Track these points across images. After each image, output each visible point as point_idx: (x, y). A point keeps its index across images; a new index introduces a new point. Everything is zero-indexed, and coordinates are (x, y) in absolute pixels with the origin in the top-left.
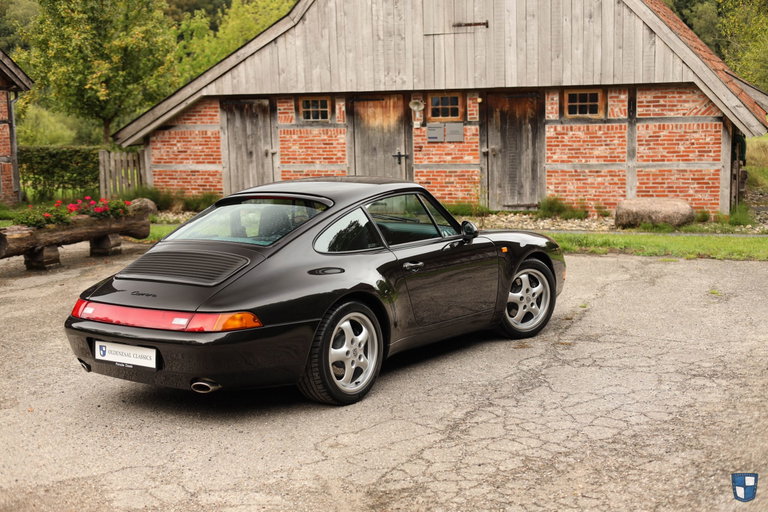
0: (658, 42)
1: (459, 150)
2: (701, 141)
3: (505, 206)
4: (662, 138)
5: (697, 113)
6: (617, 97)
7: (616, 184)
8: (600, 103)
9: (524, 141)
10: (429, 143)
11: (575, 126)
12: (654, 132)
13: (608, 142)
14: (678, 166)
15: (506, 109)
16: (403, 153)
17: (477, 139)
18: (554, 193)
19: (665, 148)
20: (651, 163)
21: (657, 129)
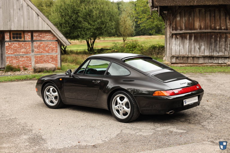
0: (40, 18)
2: (52, 47)
4: (41, 46)
5: (50, 39)
6: (28, 34)
7: (28, 60)
8: (22, 36)
11: (15, 43)
13: (25, 48)
14: (46, 54)
18: (9, 64)
19: (42, 49)
20: (38, 53)
21: (40, 44)
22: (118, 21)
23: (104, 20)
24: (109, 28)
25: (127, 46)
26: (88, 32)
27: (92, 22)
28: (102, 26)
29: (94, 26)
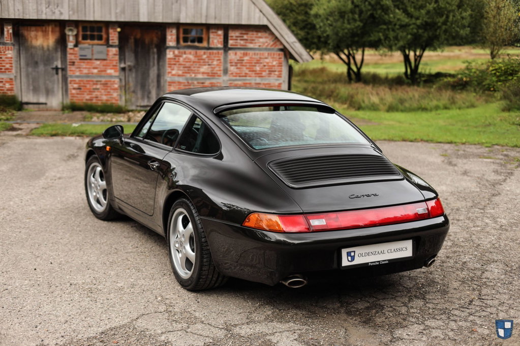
1: (104, 66)
2: (270, 64)
3: (137, 106)
4: (245, 61)
5: (267, 46)
6: (216, 32)
8: (204, 36)
9: (152, 60)
10: (81, 59)
11: (188, 51)
12: (241, 57)
13: (210, 63)
14: (255, 80)
15: (138, 36)
16: (59, 66)
17: (117, 57)
19: (247, 68)
20: (238, 78)
21: (242, 56)
22: (483, 7)
23: (443, 6)
24: (454, 26)
25: (493, 70)
26: (402, 32)
27: (412, 10)
28: (437, 20)
29: (417, 19)
